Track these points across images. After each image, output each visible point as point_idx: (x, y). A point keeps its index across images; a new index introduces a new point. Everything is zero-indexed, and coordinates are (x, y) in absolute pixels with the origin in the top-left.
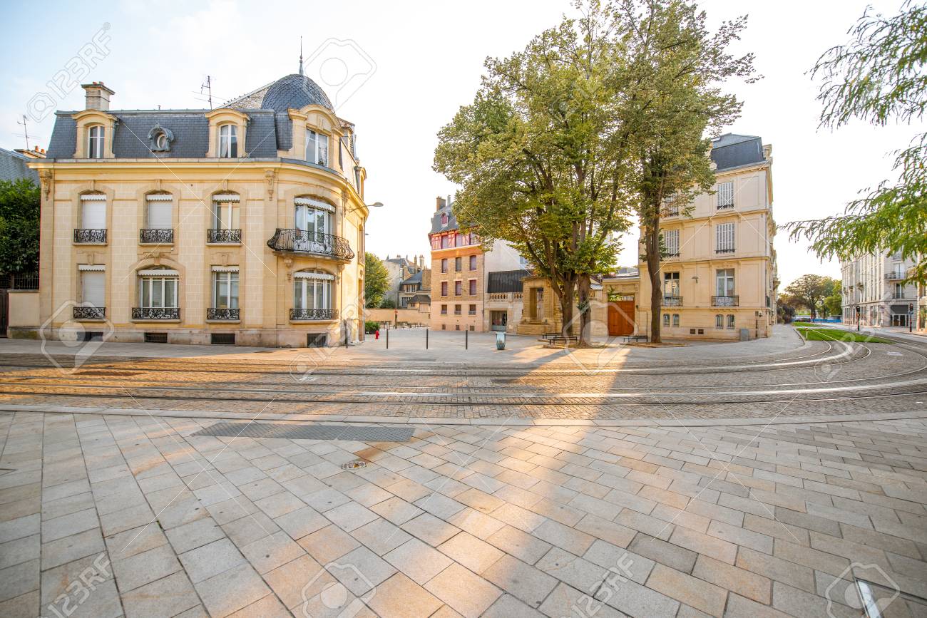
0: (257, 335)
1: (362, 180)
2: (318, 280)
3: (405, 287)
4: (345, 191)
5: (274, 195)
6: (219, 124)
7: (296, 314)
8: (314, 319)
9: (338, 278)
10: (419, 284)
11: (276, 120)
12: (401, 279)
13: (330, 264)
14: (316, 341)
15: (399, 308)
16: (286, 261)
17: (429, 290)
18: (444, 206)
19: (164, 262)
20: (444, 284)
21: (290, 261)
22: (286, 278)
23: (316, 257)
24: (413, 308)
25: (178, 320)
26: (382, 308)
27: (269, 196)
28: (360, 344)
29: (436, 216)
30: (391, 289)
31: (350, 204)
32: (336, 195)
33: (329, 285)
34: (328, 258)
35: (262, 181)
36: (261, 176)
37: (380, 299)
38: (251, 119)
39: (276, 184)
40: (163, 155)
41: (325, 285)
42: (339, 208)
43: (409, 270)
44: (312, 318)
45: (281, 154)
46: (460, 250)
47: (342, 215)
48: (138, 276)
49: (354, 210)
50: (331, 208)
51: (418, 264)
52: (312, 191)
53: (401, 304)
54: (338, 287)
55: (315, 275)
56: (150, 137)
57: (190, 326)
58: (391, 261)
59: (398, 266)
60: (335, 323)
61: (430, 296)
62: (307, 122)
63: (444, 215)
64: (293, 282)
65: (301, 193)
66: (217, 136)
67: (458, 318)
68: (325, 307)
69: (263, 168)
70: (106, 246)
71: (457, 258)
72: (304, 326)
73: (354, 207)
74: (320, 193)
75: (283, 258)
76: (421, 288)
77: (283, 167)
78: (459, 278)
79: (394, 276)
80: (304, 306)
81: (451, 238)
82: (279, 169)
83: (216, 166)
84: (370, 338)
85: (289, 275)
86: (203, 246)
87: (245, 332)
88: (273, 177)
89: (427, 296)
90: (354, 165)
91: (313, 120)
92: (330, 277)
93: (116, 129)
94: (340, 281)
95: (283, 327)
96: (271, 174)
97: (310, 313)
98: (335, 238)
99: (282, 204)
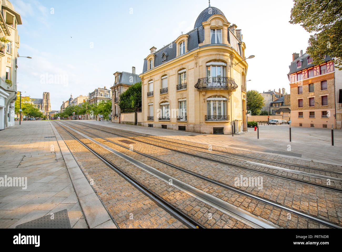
0: (193, 127)
1: (243, 50)
2: (218, 101)
3: (274, 105)
4: (231, 54)
5: (198, 65)
6: (179, 43)
7: (208, 118)
8: (216, 120)
9: (229, 99)
10: (282, 103)
11: (198, 32)
12: (271, 101)
13: (224, 92)
14: (218, 131)
15: (270, 115)
16: (203, 93)
17: (289, 105)
18: (298, 57)
19: (166, 100)
20: (300, 101)
21: (204, 93)
22: (203, 101)
23: (216, 89)
24: (279, 114)
25: (169, 121)
26: (261, 115)
27: (196, 65)
28: (243, 134)
29: (292, 64)
30: (266, 106)
31: (235, 61)
32: (227, 57)
33: (224, 103)
34: (222, 89)
35: (193, 60)
36: (193, 58)
37: (260, 111)
38: (189, 36)
39: (198, 59)
40: (165, 61)
41: (222, 103)
42: (228, 63)
43: (276, 96)
44: (215, 120)
45: (200, 45)
46: (312, 79)
47: (230, 67)
48: (160, 105)
49: (237, 64)
50: (224, 64)
51: (282, 93)
52: (213, 58)
53: (271, 113)
54: (229, 104)
55: (217, 99)
56: (161, 57)
57: (172, 123)
58: (266, 93)
59: (269, 95)
60: (228, 122)
61: (290, 108)
62: (210, 25)
63: (298, 62)
64: (206, 103)
65: (209, 60)
66: (179, 48)
67: (312, 119)
68: (222, 114)
69: (193, 54)
70: (153, 97)
71: (309, 85)
72: (212, 124)
73: (237, 62)
74: (217, 57)
75: (201, 92)
76: (284, 104)
77: (201, 50)
78: (312, 96)
79: (267, 100)
80: (212, 114)
81: (305, 73)
82: (199, 52)
83: (178, 60)
84: (251, 130)
85: (204, 99)
86: (176, 92)
87: (189, 126)
88: (197, 56)
89: (288, 109)
90: (238, 42)
91: (213, 24)
92: (224, 99)
93: (155, 58)
94: (230, 100)
95: (202, 124)
96: (196, 55)
97: (215, 117)
98: (226, 78)
99: (201, 68)
